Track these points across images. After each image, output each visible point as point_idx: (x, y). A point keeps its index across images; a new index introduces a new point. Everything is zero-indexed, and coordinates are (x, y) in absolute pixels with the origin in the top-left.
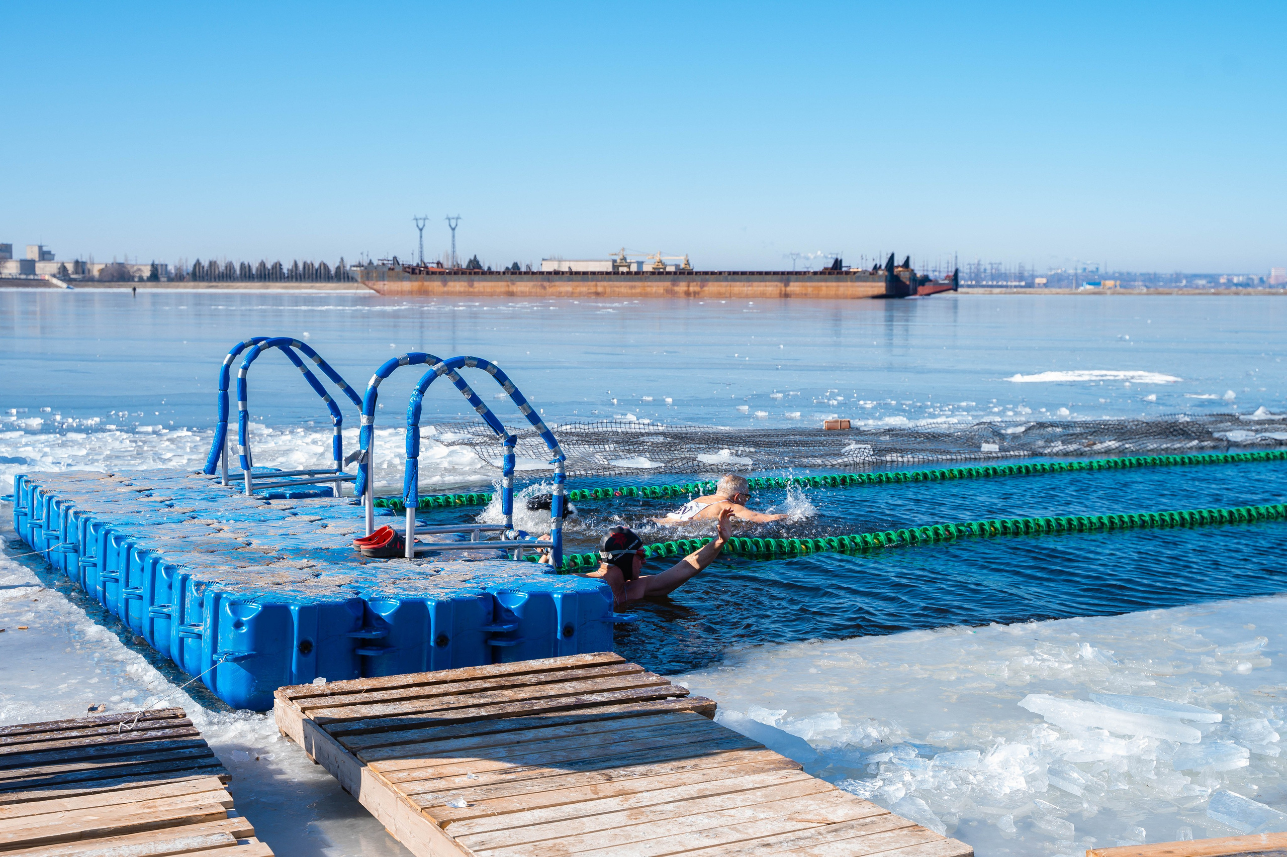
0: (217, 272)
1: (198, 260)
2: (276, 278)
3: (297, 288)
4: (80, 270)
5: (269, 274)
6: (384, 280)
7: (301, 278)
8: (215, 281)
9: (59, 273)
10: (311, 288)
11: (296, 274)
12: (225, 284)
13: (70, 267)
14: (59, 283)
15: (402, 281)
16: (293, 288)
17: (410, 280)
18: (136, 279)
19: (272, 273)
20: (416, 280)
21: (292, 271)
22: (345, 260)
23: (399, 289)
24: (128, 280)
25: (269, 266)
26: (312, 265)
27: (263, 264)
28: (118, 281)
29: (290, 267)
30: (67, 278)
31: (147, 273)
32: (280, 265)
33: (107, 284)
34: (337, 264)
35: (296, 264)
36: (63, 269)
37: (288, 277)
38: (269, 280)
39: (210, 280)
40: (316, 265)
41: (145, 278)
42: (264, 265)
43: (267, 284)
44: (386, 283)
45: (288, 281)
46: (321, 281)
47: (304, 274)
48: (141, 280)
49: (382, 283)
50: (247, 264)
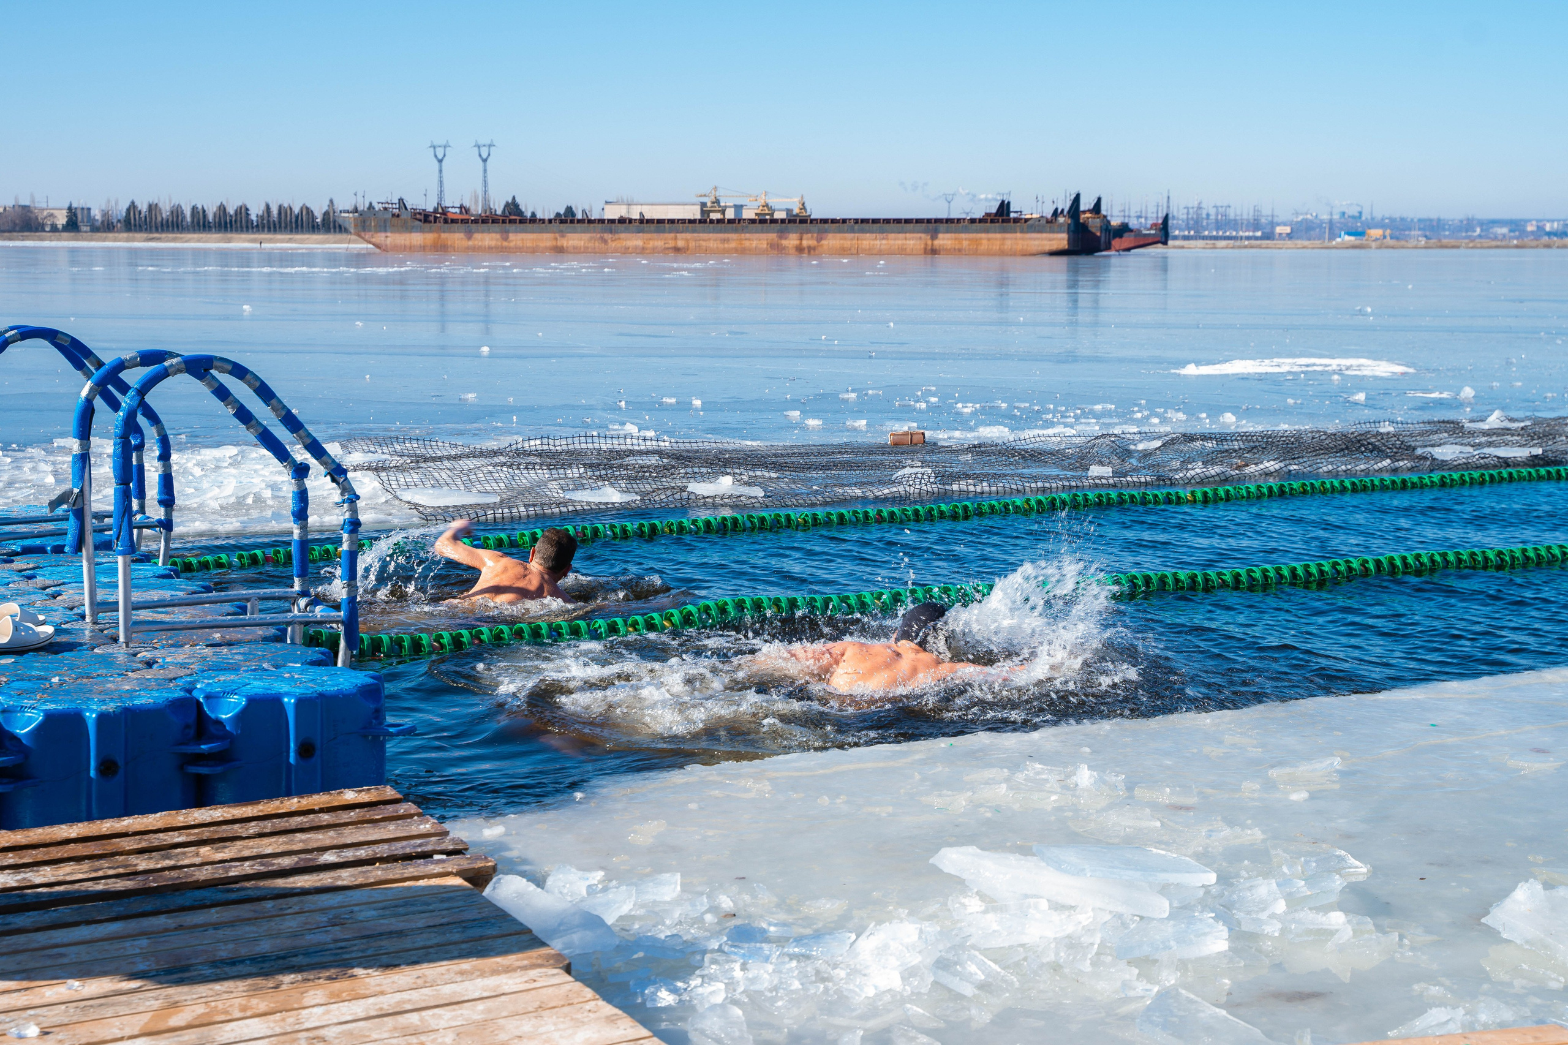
0: (159, 219)
1: (133, 203)
2: (241, 227)
3: (271, 241)
5: (231, 221)
6: (386, 231)
7: (275, 227)
8: (157, 231)
10: (290, 241)
11: (269, 221)
12: (171, 236)
15: (411, 232)
16: (265, 241)
17: (422, 231)
18: (48, 229)
19: (236, 221)
20: (430, 231)
21: (262, 217)
22: (335, 203)
23: (407, 243)
24: (37, 230)
25: (231, 211)
26: (291, 209)
27: (222, 208)
28: (22, 230)
29: (260, 213)
31: (62, 220)
32: (247, 209)
33: (6, 234)
34: (325, 208)
35: (268, 207)
37: (257, 226)
38: (231, 230)
39: (149, 230)
40: (296, 210)
41: (60, 227)
42: (225, 209)
43: (229, 235)
44: (389, 234)
45: (258, 231)
46: (303, 232)
47: (280, 222)
48: (54, 229)
49: (383, 235)
50: (200, 207)
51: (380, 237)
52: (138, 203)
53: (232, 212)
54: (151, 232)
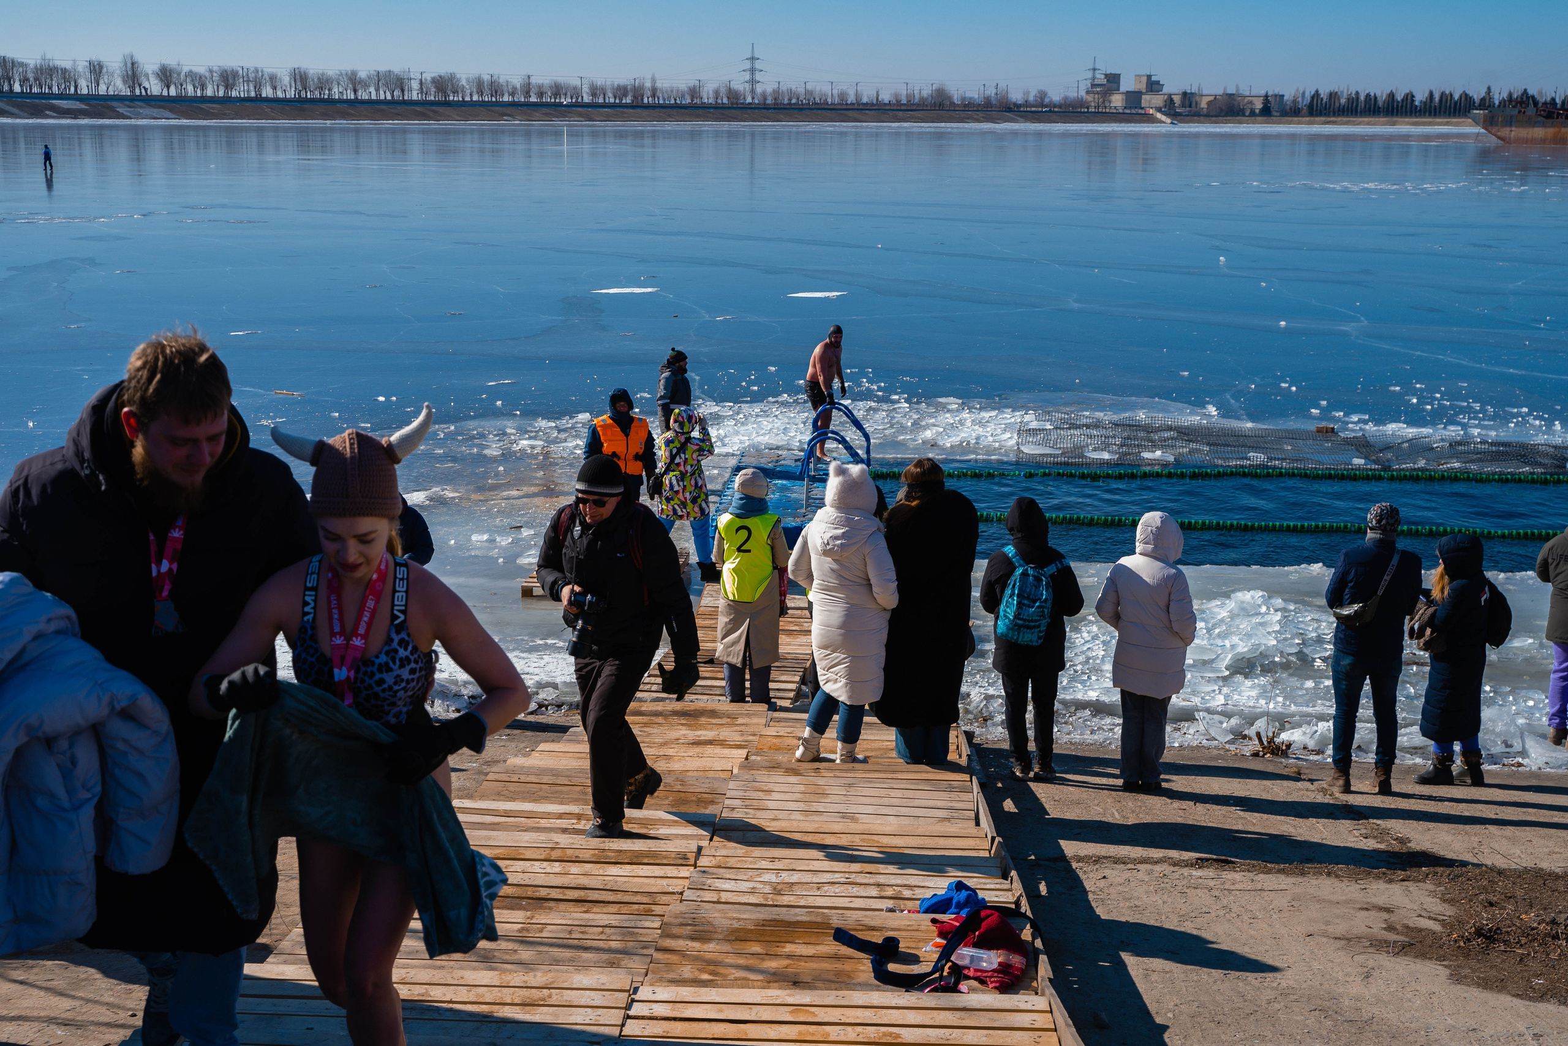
0: (1337, 105)
1: (1317, 91)
2: (1406, 112)
3: (1430, 124)
4: (1187, 103)
5: (1398, 106)
6: (1511, 126)
7: (1435, 112)
8: (1334, 115)
9: (1165, 106)
10: (1447, 124)
11: (1430, 106)
12: (1345, 119)
13: (1177, 99)
14: (1163, 118)
15: (1534, 127)
16: (1425, 124)
17: (1544, 126)
18: (1247, 113)
19: (1402, 106)
20: (1552, 126)
21: (1425, 103)
22: (1492, 90)
23: (1530, 136)
24: (1238, 115)
25: (1399, 97)
26: (1451, 95)
27: (1392, 95)
28: (1226, 115)
29: (1424, 100)
30: (1172, 112)
31: (1258, 105)
32: (1413, 96)
33: (1214, 119)
34: (1483, 94)
35: (1431, 94)
36: (1170, 101)
37: (1420, 110)
38: (1397, 115)
39: (1327, 115)
40: (1456, 97)
41: (1257, 111)
42: (1393, 96)
43: (1395, 119)
44: (1513, 129)
45: (1420, 116)
46: (1459, 116)
47: (1440, 108)
48: (1253, 114)
49: (1508, 129)
50: (1372, 94)
51: (1505, 132)
52: (1321, 92)
53: (1399, 99)
54: (1329, 116)
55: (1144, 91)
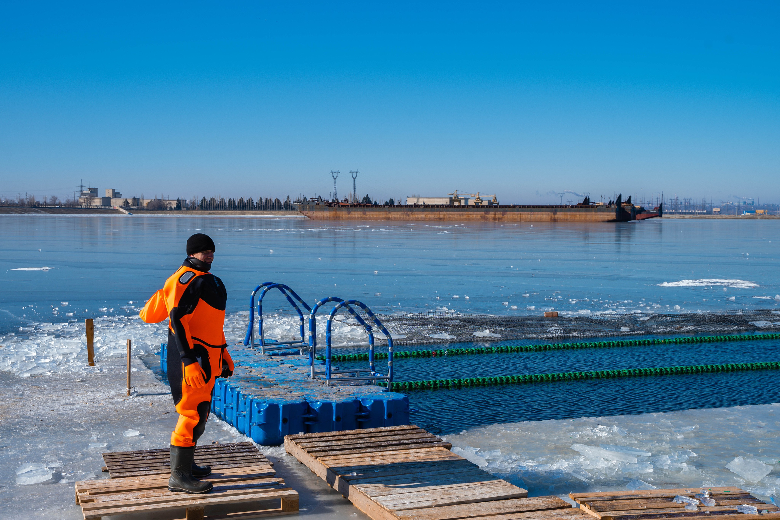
0: (215, 205)
1: (204, 198)
2: (250, 208)
3: (262, 214)
4: (136, 204)
5: (245, 205)
6: (313, 211)
7: (264, 208)
8: (214, 210)
9: (124, 205)
10: (270, 214)
11: (261, 205)
12: (220, 212)
13: (130, 201)
14: (124, 211)
15: (324, 211)
16: (259, 214)
18: (168, 209)
19: (247, 205)
21: (259, 203)
24: (164, 210)
25: (245, 201)
26: (271, 200)
28: (157, 210)
30: (129, 208)
31: (174, 205)
32: (252, 200)
33: (151, 211)
34: (285, 200)
35: (261, 199)
36: (126, 203)
37: (256, 207)
38: (245, 209)
39: (210, 210)
40: (273, 201)
41: (173, 208)
42: (243, 200)
43: (244, 212)
45: (257, 210)
46: (275, 210)
47: (266, 206)
48: (171, 209)
50: (232, 199)
52: (206, 198)
55: (112, 197)
